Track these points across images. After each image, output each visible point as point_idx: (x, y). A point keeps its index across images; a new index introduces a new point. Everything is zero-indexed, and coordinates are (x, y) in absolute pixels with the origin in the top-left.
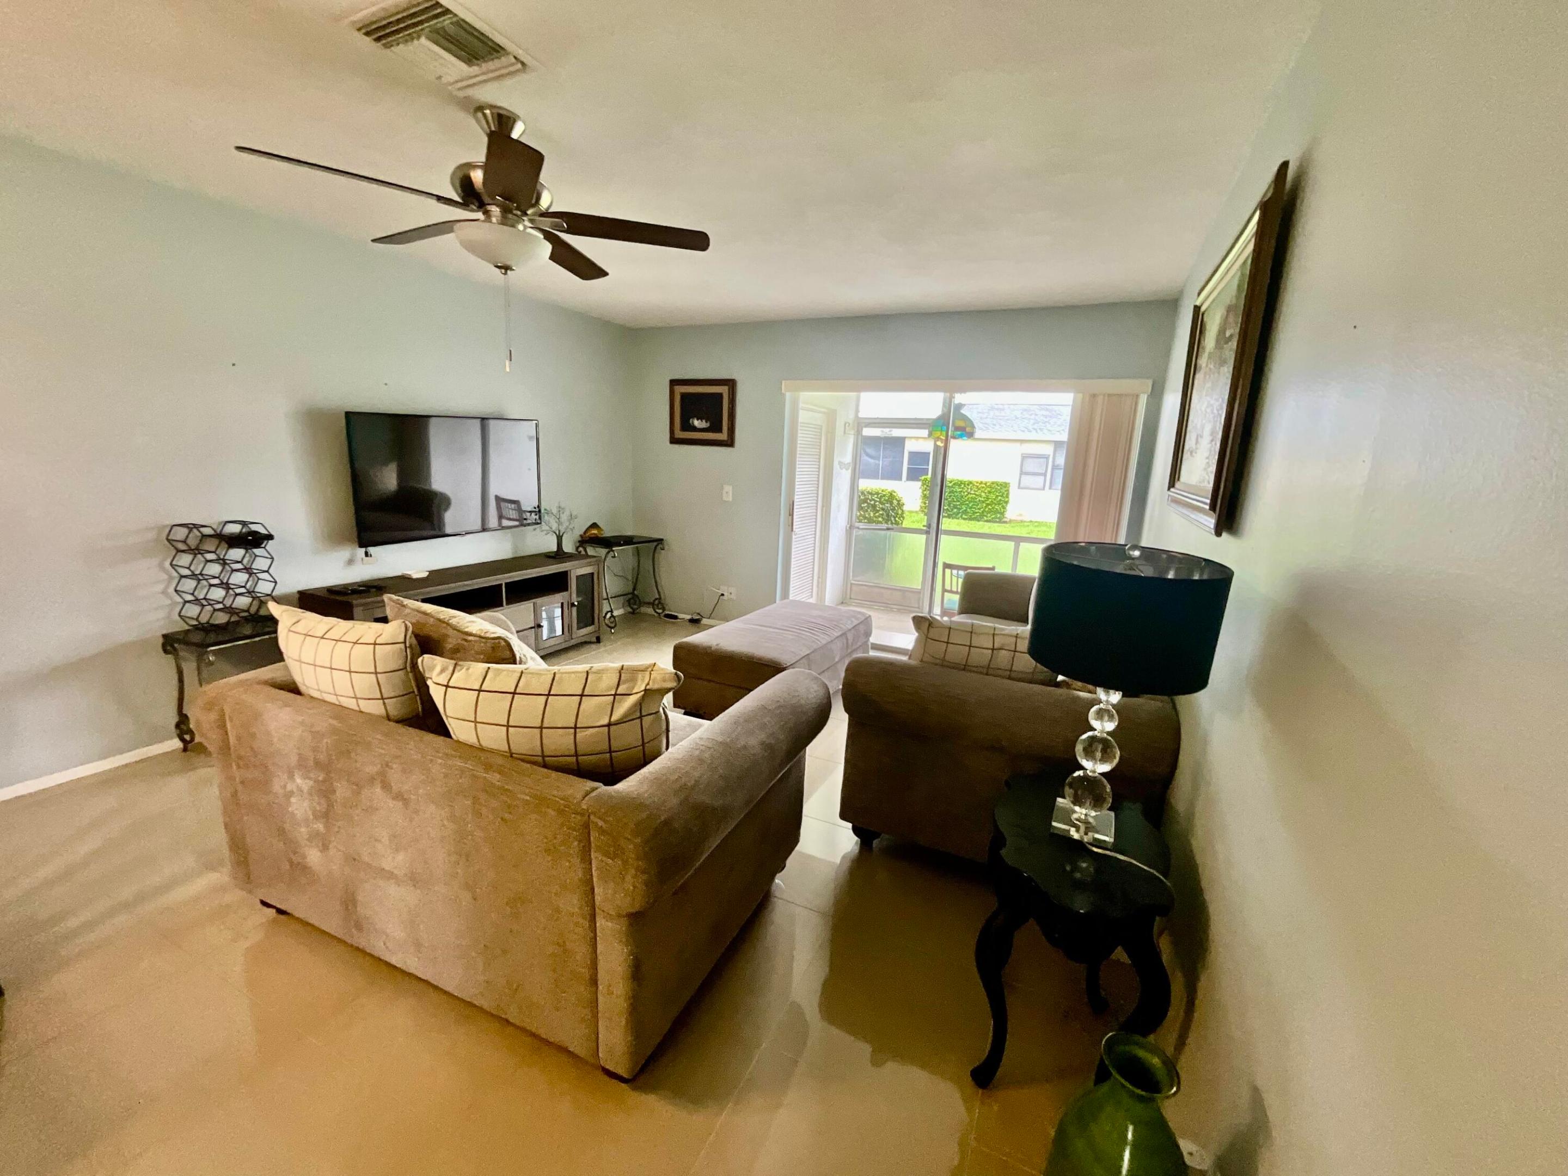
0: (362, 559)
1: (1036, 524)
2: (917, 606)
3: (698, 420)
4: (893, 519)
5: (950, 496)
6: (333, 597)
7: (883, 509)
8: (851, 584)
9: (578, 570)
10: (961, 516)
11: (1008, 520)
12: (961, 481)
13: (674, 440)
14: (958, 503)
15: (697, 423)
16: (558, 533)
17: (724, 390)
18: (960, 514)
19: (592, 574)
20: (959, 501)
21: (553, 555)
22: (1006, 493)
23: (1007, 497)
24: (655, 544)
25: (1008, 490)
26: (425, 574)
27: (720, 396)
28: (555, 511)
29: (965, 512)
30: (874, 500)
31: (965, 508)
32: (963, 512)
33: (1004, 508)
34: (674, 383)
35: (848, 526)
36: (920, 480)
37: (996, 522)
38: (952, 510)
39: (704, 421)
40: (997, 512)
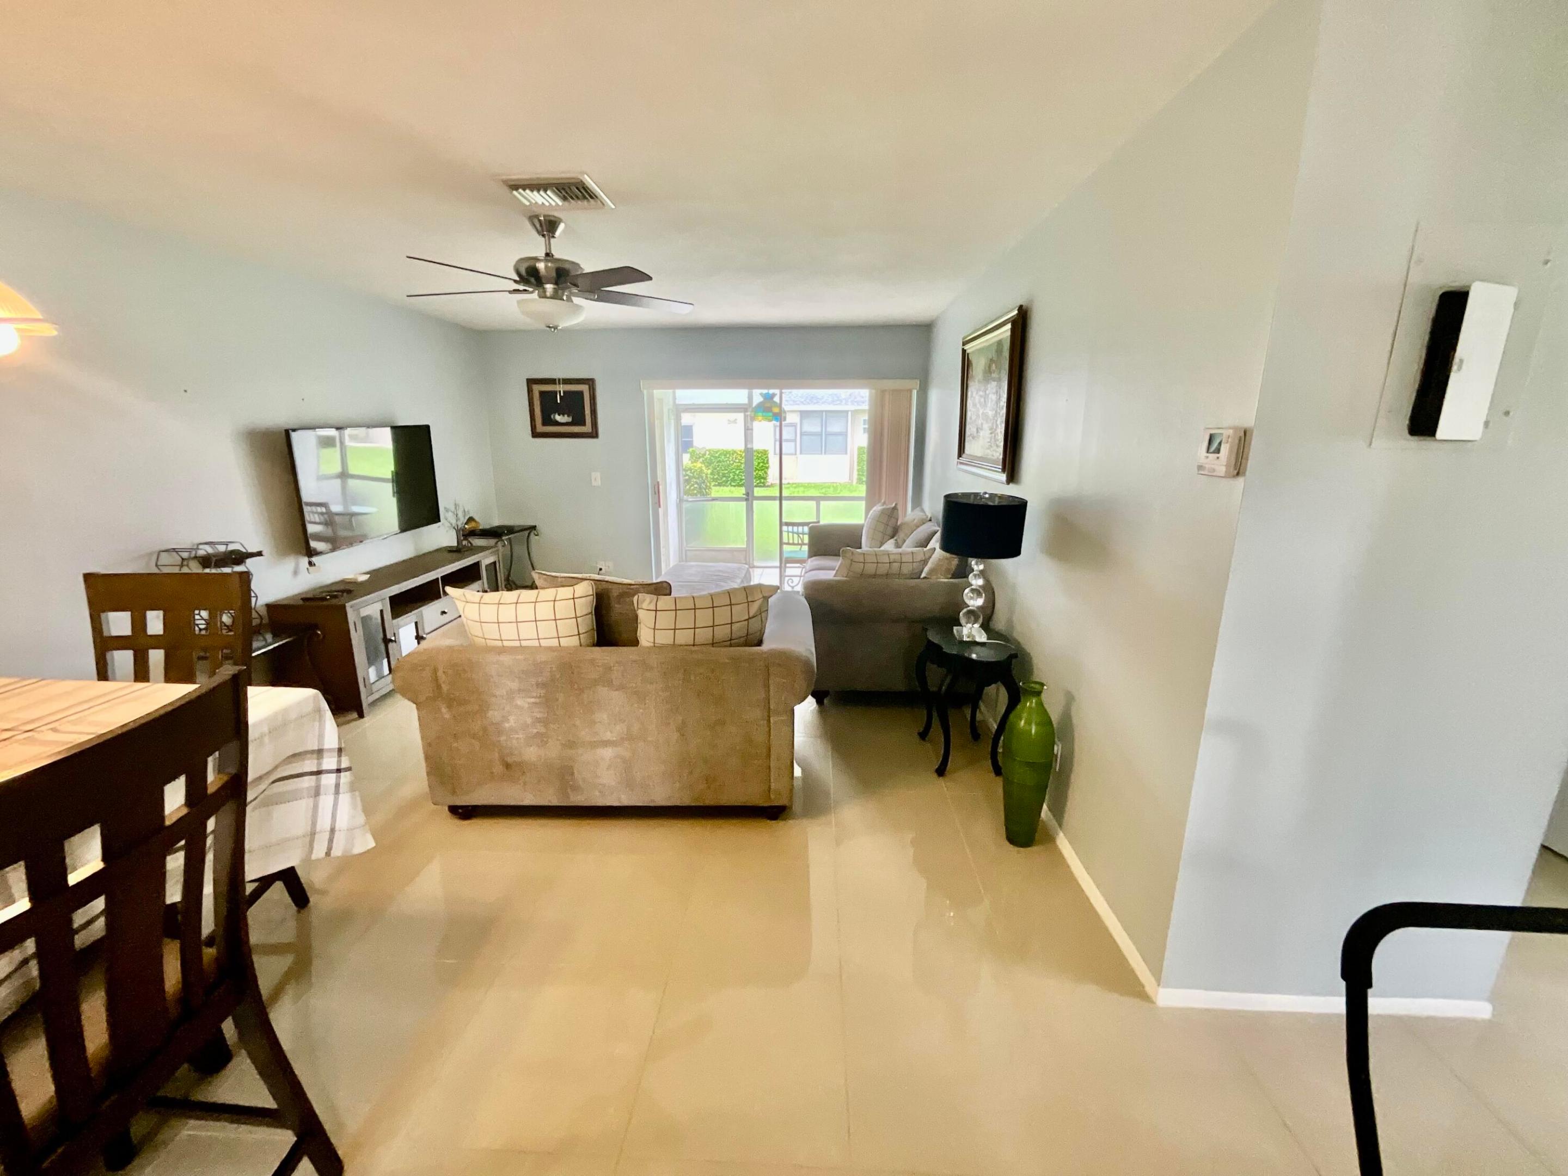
0: (308, 569)
1: (794, 485)
2: (744, 562)
3: (559, 415)
4: (704, 491)
5: (718, 466)
6: (307, 603)
7: (696, 483)
8: (686, 551)
9: (486, 559)
10: (730, 484)
11: (770, 484)
12: (726, 451)
13: (535, 434)
14: (726, 472)
15: (559, 418)
16: (456, 528)
17: (584, 388)
18: (729, 482)
19: (494, 563)
20: (727, 470)
21: (454, 549)
22: (766, 459)
23: (767, 463)
24: (526, 533)
25: (767, 457)
26: (367, 576)
27: (581, 394)
28: (453, 508)
29: (733, 480)
30: (687, 475)
31: (732, 476)
32: (731, 480)
33: (766, 473)
34: (531, 382)
35: (678, 500)
36: (688, 453)
37: (760, 486)
38: (722, 478)
39: (566, 416)
40: (760, 477)
